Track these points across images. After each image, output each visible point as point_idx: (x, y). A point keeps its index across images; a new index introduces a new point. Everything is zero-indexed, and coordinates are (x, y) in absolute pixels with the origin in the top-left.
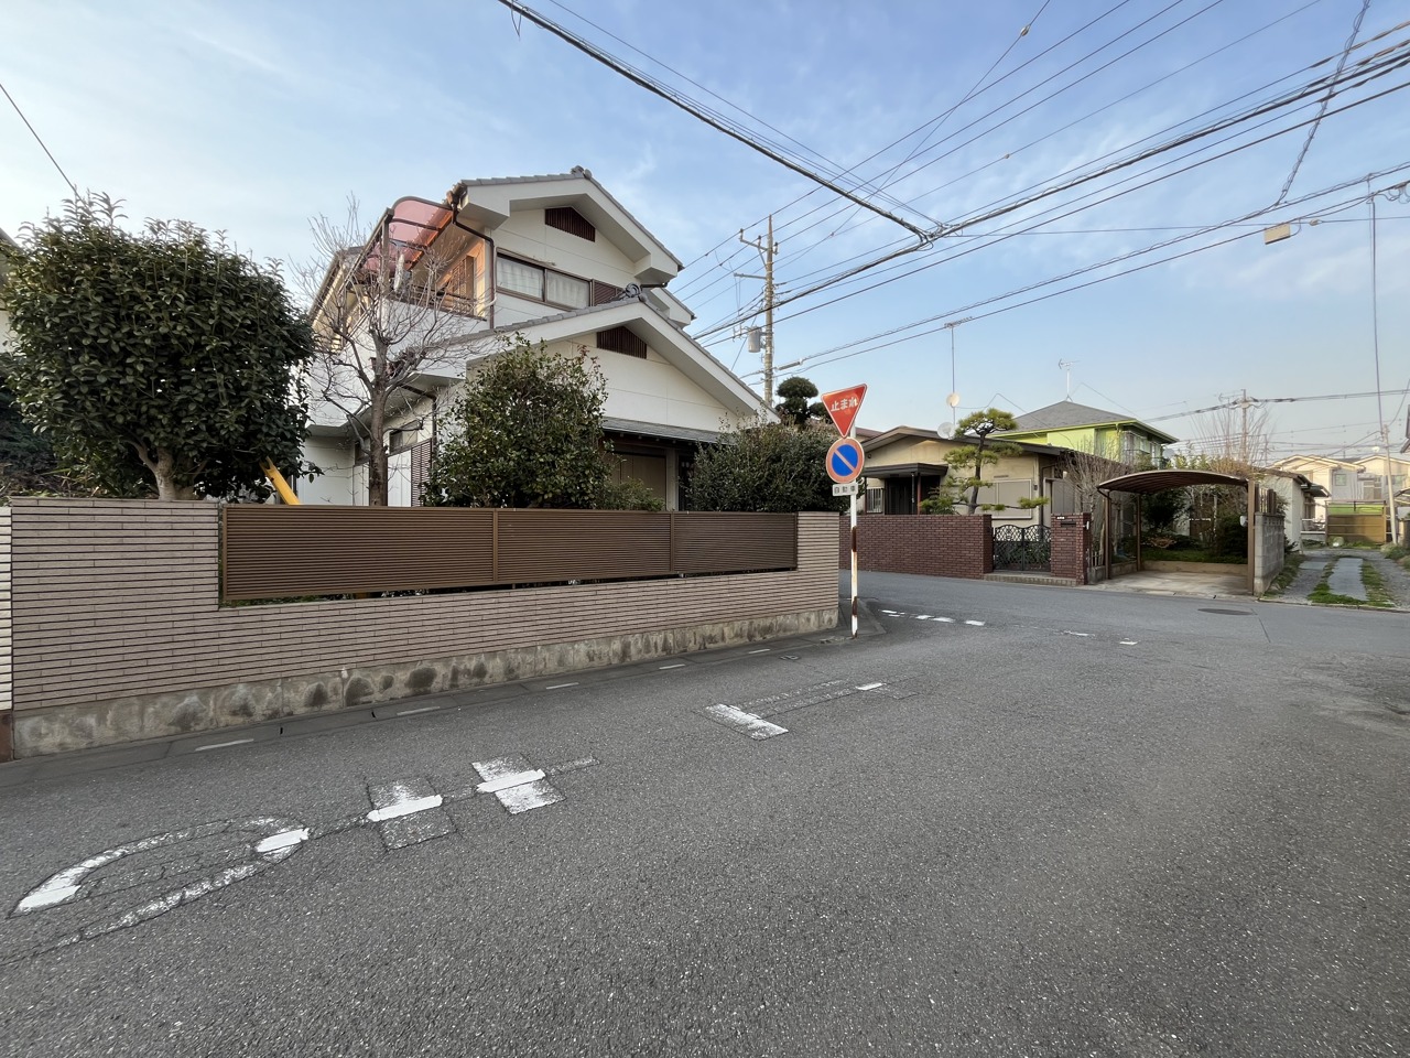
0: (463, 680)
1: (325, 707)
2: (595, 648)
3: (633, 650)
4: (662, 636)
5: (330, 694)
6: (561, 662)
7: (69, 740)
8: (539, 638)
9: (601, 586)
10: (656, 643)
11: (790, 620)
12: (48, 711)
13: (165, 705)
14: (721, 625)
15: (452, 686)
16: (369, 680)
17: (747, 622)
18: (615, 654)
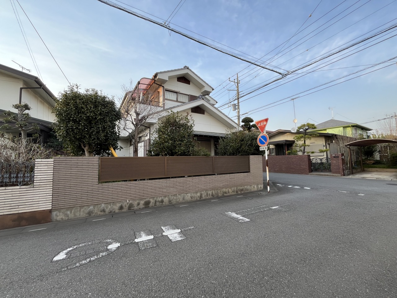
0: (158, 204)
1: (123, 210)
2: (193, 195)
3: (203, 196)
4: (211, 192)
5: (124, 207)
6: (183, 199)
7: (63, 217)
8: (177, 192)
9: (194, 177)
10: (210, 194)
11: (248, 187)
12: (59, 210)
13: (85, 209)
14: (228, 189)
15: (155, 205)
16: (134, 203)
17: (236, 188)
18: (198, 197)
